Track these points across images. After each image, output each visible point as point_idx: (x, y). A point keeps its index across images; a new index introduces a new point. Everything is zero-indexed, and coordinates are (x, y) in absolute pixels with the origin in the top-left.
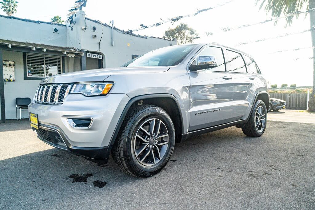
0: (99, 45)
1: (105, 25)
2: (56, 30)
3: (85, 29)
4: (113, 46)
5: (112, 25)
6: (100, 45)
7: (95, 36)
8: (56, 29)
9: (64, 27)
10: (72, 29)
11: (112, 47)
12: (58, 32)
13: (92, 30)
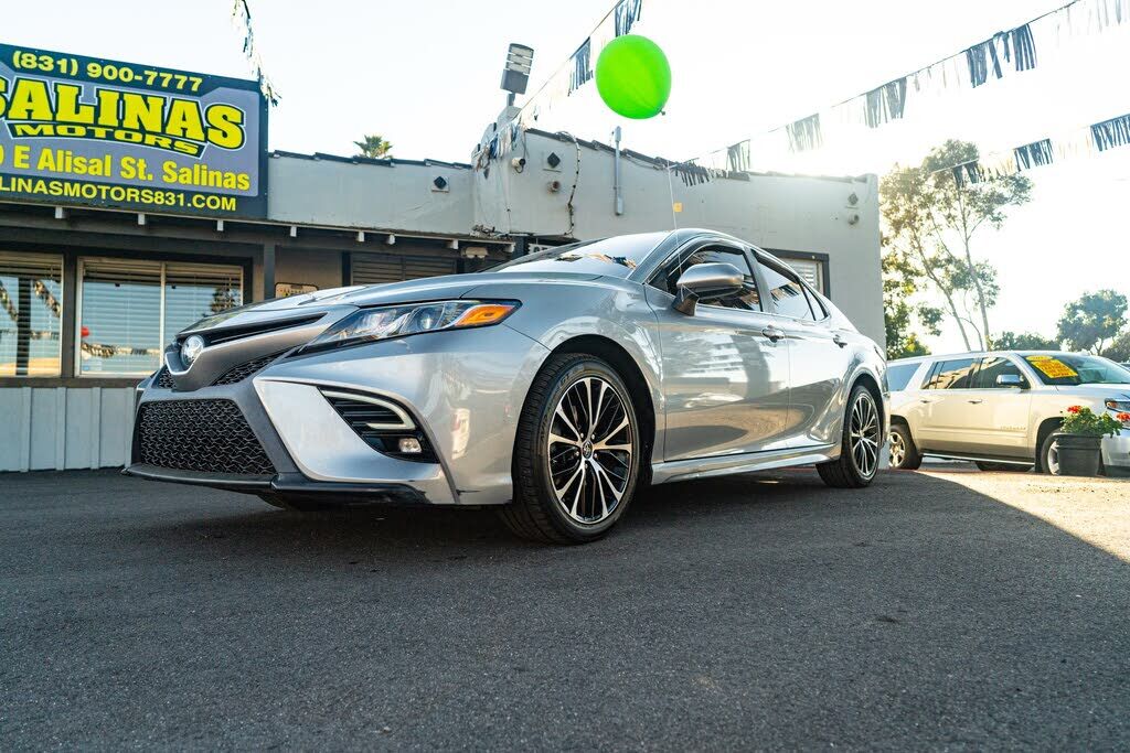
0: (568, 213)
1: (594, 146)
2: (440, 183)
3: (522, 162)
4: (618, 214)
5: (617, 142)
6: (571, 214)
7: (556, 185)
8: (440, 178)
9: (466, 170)
10: (486, 174)
11: (616, 217)
12: (446, 189)
13: (548, 167)
